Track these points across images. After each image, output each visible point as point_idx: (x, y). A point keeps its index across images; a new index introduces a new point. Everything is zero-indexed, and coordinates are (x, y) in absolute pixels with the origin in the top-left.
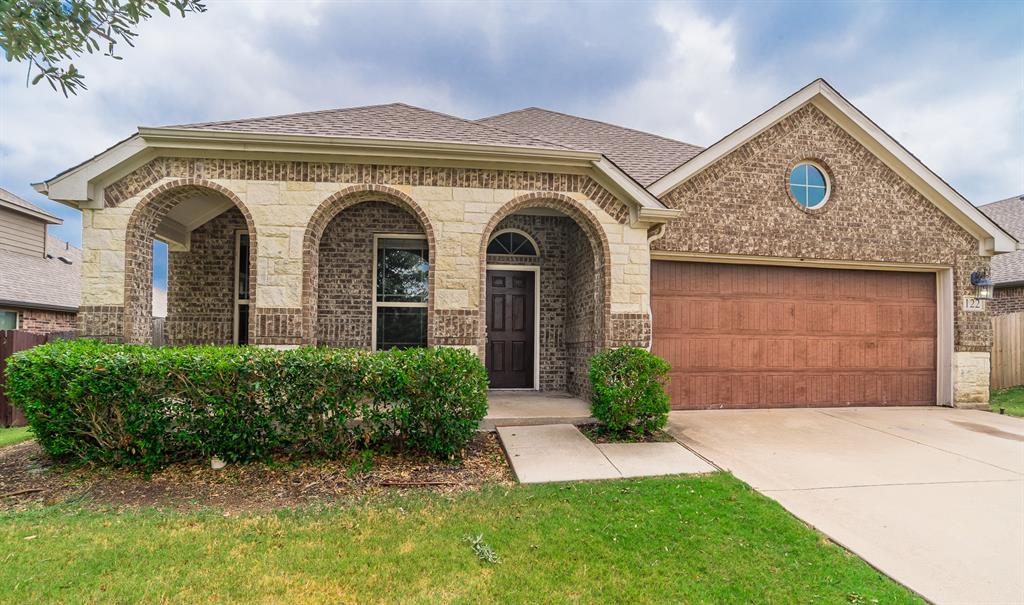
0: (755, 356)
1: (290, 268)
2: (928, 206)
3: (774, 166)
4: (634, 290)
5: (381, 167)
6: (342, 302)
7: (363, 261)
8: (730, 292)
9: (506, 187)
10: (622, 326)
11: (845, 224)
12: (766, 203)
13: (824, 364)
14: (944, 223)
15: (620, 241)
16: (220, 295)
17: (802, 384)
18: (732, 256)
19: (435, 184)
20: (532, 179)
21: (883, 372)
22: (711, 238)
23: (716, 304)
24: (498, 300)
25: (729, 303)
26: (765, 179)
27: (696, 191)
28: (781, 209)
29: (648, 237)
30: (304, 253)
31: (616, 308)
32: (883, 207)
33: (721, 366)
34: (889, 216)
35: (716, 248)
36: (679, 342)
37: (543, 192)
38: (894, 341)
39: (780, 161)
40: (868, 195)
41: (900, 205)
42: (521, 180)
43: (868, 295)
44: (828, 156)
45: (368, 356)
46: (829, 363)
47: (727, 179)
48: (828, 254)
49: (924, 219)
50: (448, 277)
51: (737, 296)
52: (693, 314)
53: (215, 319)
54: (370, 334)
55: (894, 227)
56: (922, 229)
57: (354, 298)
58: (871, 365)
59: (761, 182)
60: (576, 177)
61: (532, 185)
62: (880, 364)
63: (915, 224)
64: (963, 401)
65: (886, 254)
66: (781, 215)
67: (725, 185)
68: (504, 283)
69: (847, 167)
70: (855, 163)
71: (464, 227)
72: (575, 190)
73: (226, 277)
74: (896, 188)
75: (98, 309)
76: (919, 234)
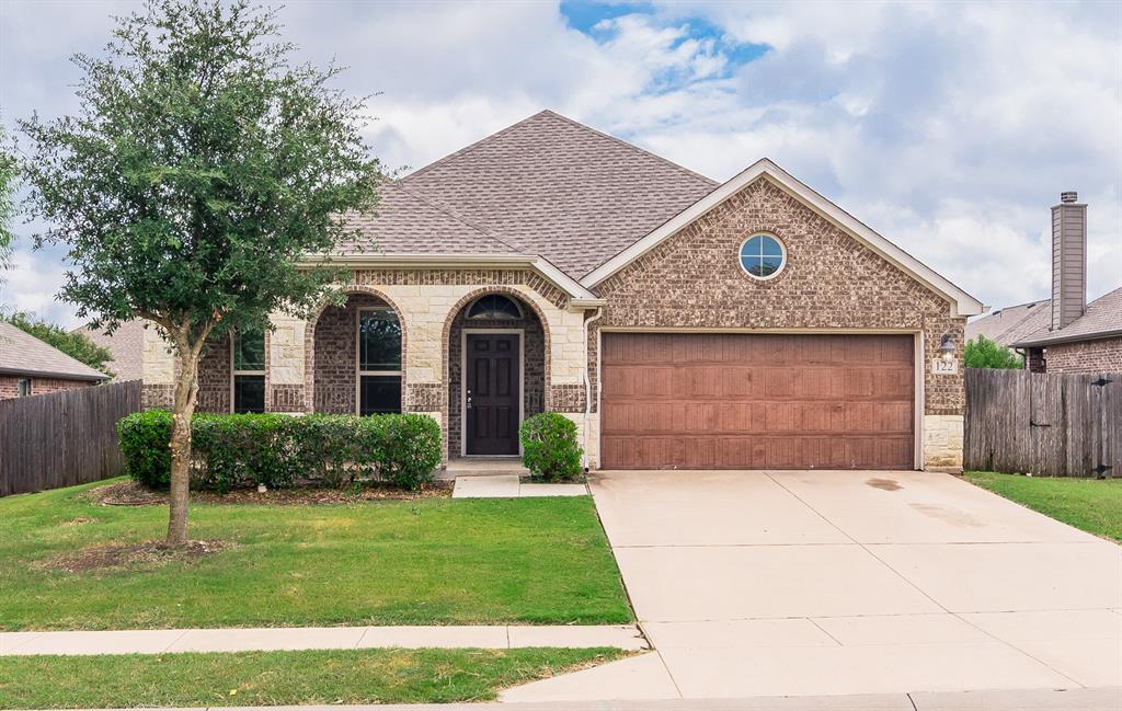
0: (710, 420)
1: (295, 353)
2: (892, 270)
3: (723, 242)
4: (572, 365)
5: (364, 271)
6: (329, 372)
7: (347, 333)
8: (683, 360)
9: (463, 283)
10: (560, 395)
11: (799, 292)
12: (714, 277)
13: (785, 428)
14: (911, 287)
15: (559, 323)
16: (219, 367)
17: (762, 447)
18: (679, 326)
19: (406, 284)
20: (484, 275)
21: (853, 436)
22: (657, 312)
23: (669, 371)
24: (482, 364)
25: (684, 370)
26: (714, 255)
27: (643, 270)
28: (729, 282)
29: (585, 319)
30: (306, 341)
31: (555, 381)
32: (841, 273)
33: (674, 430)
34: (848, 282)
35: (662, 321)
36: (632, 407)
37: (493, 286)
38: (865, 404)
39: (729, 236)
40: (824, 263)
41: (860, 270)
42: (476, 276)
43: (834, 360)
44: (781, 227)
45: (354, 420)
46: (791, 426)
47: (674, 257)
48: (780, 323)
49: (887, 283)
50: (417, 357)
51: (692, 363)
52: (646, 381)
53: (214, 389)
54: (354, 401)
55: (853, 293)
56: (885, 293)
57: (339, 368)
58: (838, 429)
59: (709, 257)
60: (521, 272)
61: (484, 280)
62: (849, 427)
63: (877, 289)
64: (932, 465)
65: (843, 319)
66: (730, 287)
67: (672, 262)
68: (488, 345)
69: (802, 237)
70: (810, 232)
71: (429, 317)
72: (521, 283)
73: (224, 351)
74: (856, 254)
75: (155, 386)
76: (882, 298)
